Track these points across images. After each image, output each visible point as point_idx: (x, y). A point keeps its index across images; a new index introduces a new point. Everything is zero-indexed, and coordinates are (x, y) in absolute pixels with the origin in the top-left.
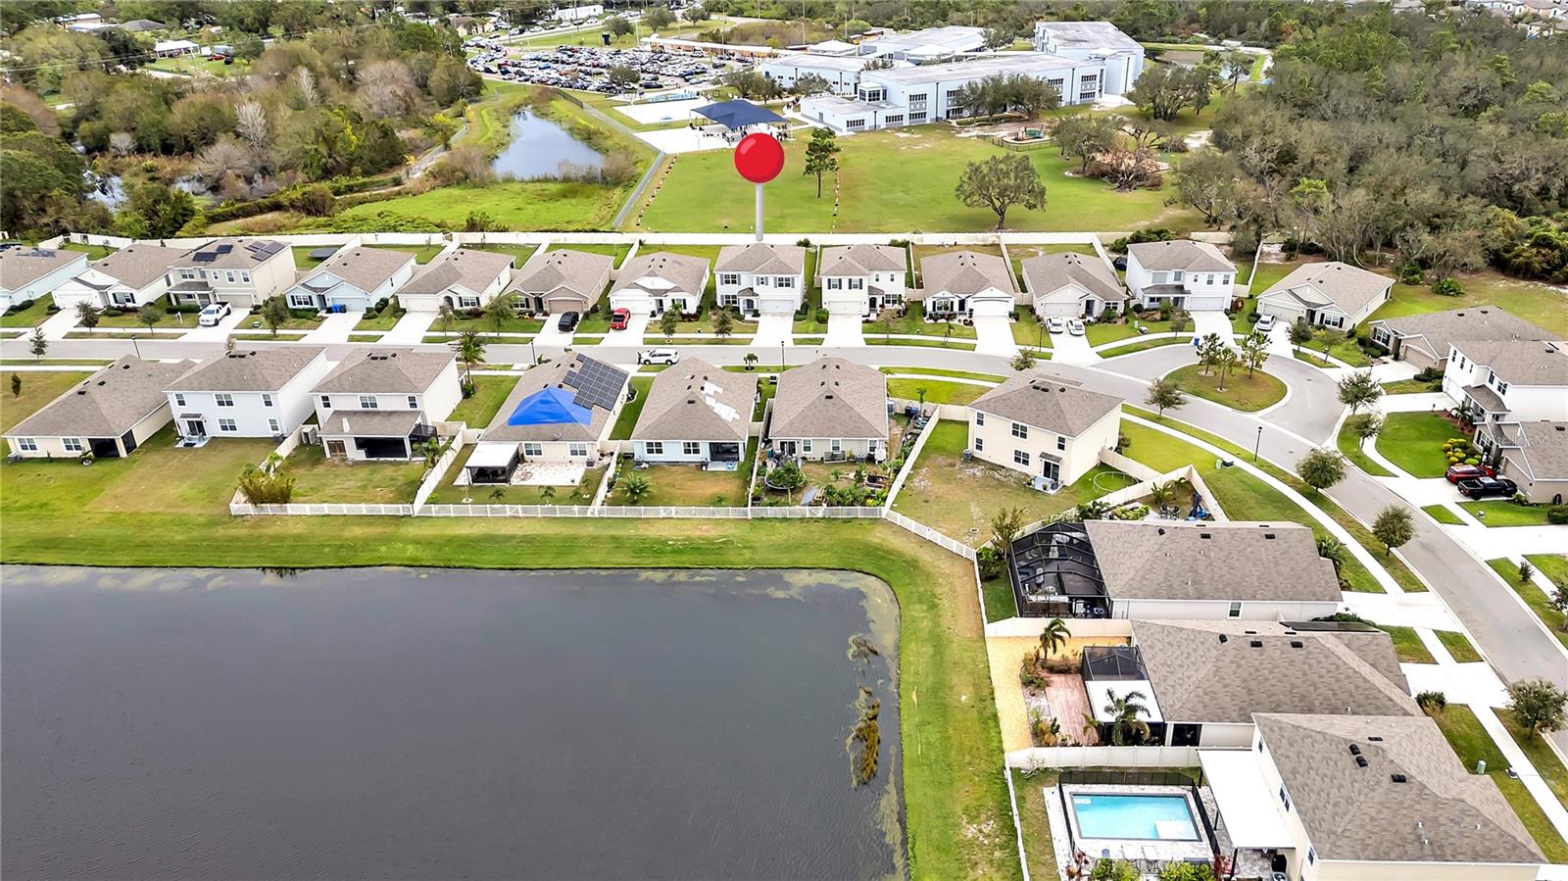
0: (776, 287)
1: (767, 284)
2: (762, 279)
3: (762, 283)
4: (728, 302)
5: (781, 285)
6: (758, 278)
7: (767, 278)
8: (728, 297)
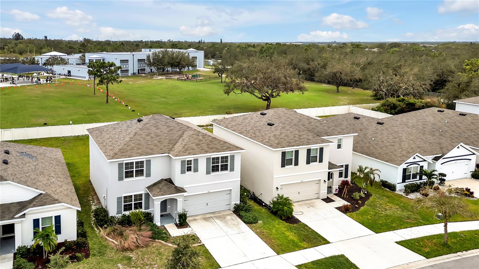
0: (208, 173)
1: (196, 170)
2: (189, 162)
3: (189, 169)
4: (128, 208)
5: (215, 169)
6: (183, 162)
7: (196, 161)
8: (128, 198)
